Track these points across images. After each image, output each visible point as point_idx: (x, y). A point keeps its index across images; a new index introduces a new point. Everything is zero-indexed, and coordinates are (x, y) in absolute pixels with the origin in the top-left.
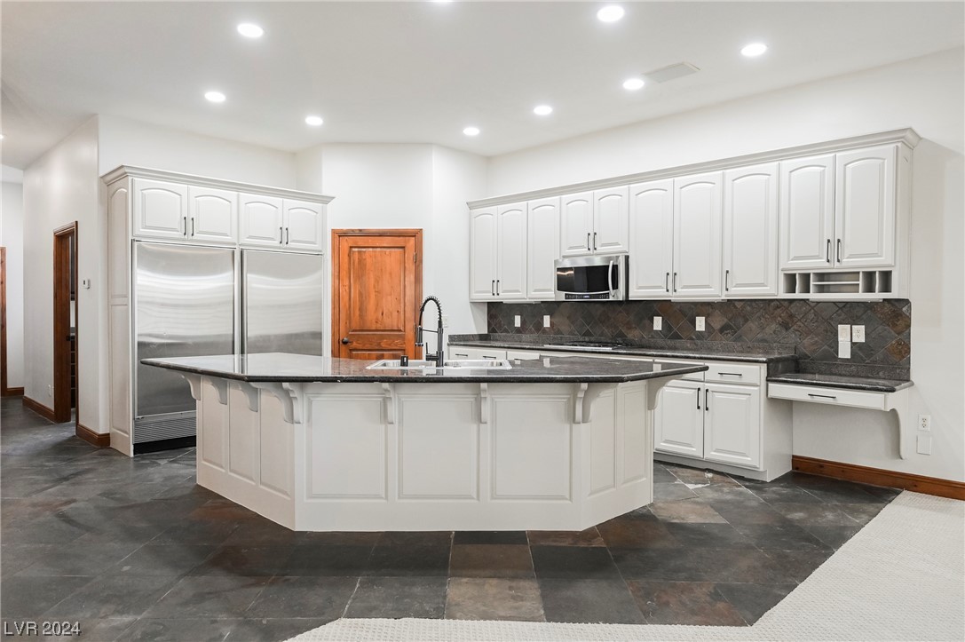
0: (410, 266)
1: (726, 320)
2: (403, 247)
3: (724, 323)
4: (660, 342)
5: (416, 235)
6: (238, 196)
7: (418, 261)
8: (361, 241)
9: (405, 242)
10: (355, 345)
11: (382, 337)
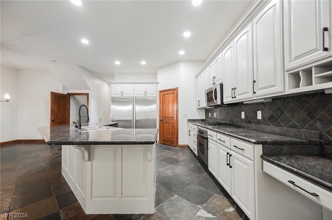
0: (175, 98)
1: (271, 113)
2: (174, 93)
3: (270, 115)
4: (244, 124)
5: (176, 89)
6: (134, 85)
7: (177, 96)
8: (165, 93)
9: (174, 92)
10: (163, 121)
11: (169, 119)
